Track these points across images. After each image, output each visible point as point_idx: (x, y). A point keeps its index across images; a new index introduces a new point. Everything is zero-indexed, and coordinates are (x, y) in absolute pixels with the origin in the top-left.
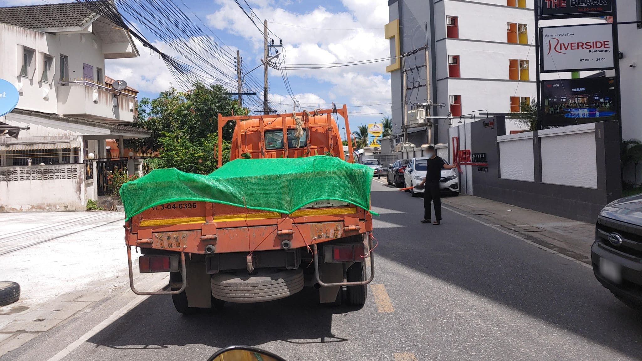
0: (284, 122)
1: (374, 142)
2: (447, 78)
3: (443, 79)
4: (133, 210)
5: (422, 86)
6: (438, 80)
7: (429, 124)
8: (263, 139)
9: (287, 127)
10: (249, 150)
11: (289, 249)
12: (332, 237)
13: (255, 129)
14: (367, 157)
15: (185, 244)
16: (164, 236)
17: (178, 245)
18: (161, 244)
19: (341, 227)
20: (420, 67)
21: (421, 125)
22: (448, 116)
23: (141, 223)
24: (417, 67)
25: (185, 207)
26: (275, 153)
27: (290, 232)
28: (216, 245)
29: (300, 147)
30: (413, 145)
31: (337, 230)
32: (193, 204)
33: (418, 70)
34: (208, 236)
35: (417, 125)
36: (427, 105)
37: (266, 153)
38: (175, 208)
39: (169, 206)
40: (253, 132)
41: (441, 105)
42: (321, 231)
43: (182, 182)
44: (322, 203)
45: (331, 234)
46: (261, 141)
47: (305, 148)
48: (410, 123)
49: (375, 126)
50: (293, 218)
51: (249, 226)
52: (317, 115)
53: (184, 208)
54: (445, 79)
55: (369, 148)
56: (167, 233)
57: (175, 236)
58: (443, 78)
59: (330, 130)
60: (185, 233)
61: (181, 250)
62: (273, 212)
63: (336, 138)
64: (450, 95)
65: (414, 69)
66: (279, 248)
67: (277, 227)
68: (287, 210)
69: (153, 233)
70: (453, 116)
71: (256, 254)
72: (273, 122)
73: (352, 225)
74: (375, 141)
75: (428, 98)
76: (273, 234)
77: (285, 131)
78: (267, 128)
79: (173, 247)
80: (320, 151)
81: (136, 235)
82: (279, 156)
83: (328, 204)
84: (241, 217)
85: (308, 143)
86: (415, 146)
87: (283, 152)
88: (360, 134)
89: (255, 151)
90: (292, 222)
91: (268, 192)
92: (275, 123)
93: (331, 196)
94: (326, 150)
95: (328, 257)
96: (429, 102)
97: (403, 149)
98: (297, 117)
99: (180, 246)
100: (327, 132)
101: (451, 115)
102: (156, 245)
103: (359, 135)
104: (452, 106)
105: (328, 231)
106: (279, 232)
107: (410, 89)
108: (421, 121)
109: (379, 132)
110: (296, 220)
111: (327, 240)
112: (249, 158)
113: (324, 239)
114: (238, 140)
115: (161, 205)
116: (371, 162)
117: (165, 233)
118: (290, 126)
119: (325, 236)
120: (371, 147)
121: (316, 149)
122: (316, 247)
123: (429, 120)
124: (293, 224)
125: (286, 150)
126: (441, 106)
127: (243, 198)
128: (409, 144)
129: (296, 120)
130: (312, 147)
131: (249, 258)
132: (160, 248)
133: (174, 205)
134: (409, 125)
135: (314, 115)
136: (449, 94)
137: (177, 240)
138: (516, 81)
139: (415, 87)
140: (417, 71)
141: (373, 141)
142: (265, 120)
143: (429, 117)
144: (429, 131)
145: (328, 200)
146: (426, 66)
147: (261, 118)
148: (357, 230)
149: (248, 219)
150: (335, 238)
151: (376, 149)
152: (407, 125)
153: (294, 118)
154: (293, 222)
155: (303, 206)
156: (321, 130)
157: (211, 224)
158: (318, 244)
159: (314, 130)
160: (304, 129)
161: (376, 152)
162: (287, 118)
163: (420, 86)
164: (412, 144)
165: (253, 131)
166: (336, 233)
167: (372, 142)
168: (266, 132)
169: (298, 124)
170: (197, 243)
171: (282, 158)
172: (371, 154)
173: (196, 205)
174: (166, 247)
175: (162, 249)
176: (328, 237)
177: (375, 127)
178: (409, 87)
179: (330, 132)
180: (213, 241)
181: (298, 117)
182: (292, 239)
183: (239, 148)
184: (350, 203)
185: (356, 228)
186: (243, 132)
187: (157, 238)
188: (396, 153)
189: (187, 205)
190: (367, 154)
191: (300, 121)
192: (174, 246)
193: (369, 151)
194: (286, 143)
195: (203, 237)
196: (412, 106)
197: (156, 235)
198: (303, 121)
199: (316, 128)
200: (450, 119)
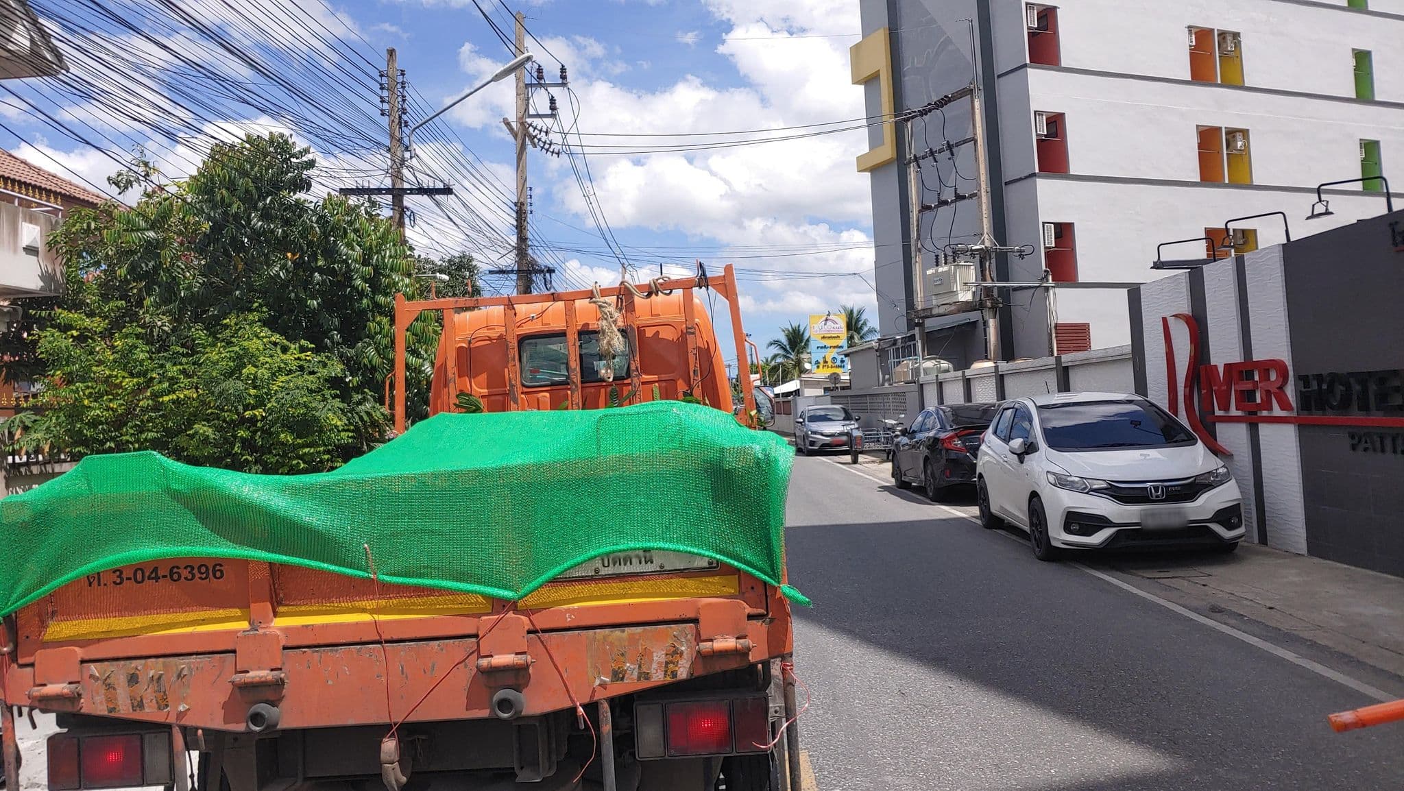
0: (570, 313)
1: (826, 362)
2: (1034, 175)
3: (1021, 179)
4: (20, 590)
5: (963, 197)
6: (1007, 184)
7: (989, 304)
8: (514, 359)
9: (579, 328)
10: (478, 389)
11: (518, 718)
12: (658, 677)
13: (494, 334)
14: (811, 401)
15: (184, 700)
16: (119, 673)
17: (163, 703)
18: (109, 700)
19: (688, 641)
20: (958, 145)
21: (968, 307)
22: (1042, 279)
23: (49, 630)
24: (950, 147)
25: (189, 578)
26: (547, 395)
27: (519, 660)
28: (283, 704)
29: (614, 380)
30: (945, 364)
31: (675, 653)
32: (212, 568)
33: (953, 155)
34: (256, 675)
35: (953, 308)
36: (982, 249)
37: (523, 396)
38: (157, 579)
39: (139, 573)
40: (489, 342)
41: (1020, 251)
42: (623, 655)
43: (176, 496)
44: (628, 560)
45: (654, 666)
46: (510, 365)
47: (626, 382)
48: (934, 302)
49: (827, 320)
50: (529, 612)
51: (387, 642)
52: (657, 295)
53: (186, 578)
54: (1027, 177)
55: (815, 376)
56: (128, 662)
57: (151, 673)
58: (1023, 176)
59: (693, 333)
60: (182, 663)
61: (172, 720)
62: (467, 592)
63: (707, 356)
64: (1044, 223)
65: (941, 151)
66: (484, 713)
67: (478, 646)
68: (510, 588)
69: (83, 662)
70: (1053, 280)
71: (410, 733)
72: (543, 312)
73: (724, 634)
74: (829, 360)
75: (985, 231)
76: (466, 666)
77: (572, 337)
78: (527, 329)
79: (147, 710)
80: (666, 388)
81: (29, 670)
82: (557, 404)
83: (646, 563)
84: (364, 611)
85: (633, 367)
86: (951, 366)
87: (569, 392)
88: (788, 347)
89: (495, 390)
90: (528, 626)
91: (448, 528)
92: (547, 317)
93: (651, 537)
94: (682, 387)
95: (650, 739)
96: (988, 241)
97: (922, 375)
98: (602, 299)
99: (167, 706)
100: (683, 336)
101: (1050, 278)
102: (95, 704)
103: (785, 349)
104: (1050, 254)
105: (646, 655)
106: (484, 662)
107: (929, 208)
108: (966, 296)
109: (838, 337)
110: (541, 621)
111: (644, 685)
112: (477, 410)
113: (631, 684)
114: (448, 363)
115: (115, 571)
116: (823, 413)
117: (122, 662)
118: (588, 324)
119: (636, 673)
120: (822, 374)
121: (657, 384)
122: (605, 711)
123: (988, 290)
124: (529, 632)
125: (577, 386)
126: (1021, 254)
127: (365, 549)
128: (934, 361)
129: (600, 307)
130: (646, 377)
131: (389, 746)
132: (106, 713)
133: (155, 570)
134: (931, 309)
135: (649, 295)
136: (1041, 221)
137: (159, 686)
138: (1219, 187)
139: (945, 203)
140: (950, 156)
141: (824, 358)
142: (522, 309)
143: (989, 284)
144: (992, 323)
145: (646, 550)
146: (974, 140)
147: (510, 304)
148: (743, 653)
149: (382, 618)
150: (669, 679)
151: (835, 378)
152: (923, 310)
153: (595, 302)
154: (531, 628)
155: (563, 572)
156: (667, 334)
157: (265, 635)
158: (612, 701)
159: (649, 333)
160: (623, 332)
161: (833, 388)
162: (578, 303)
163: (960, 197)
164: (942, 361)
165: (490, 339)
166: (671, 662)
167: (821, 361)
168: (522, 340)
169: (606, 319)
170: (223, 698)
171: (567, 408)
172: (821, 392)
173: (221, 571)
174: (124, 710)
175: (113, 714)
176: (647, 676)
177: (829, 323)
178: (926, 203)
179: (690, 338)
180: (272, 691)
181: (607, 299)
182: (526, 685)
183: (451, 385)
184: (718, 561)
185: (739, 646)
186: (460, 342)
187: (97, 679)
188: (899, 386)
189: (195, 571)
190: (808, 392)
191: (612, 309)
192: (150, 707)
193: (815, 384)
194: (575, 369)
195: (240, 678)
196: (937, 256)
197: (93, 668)
198: (621, 310)
199: (655, 329)
200: (1047, 289)
